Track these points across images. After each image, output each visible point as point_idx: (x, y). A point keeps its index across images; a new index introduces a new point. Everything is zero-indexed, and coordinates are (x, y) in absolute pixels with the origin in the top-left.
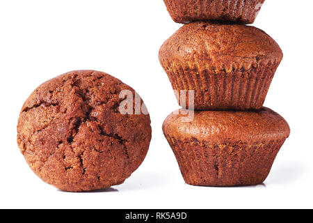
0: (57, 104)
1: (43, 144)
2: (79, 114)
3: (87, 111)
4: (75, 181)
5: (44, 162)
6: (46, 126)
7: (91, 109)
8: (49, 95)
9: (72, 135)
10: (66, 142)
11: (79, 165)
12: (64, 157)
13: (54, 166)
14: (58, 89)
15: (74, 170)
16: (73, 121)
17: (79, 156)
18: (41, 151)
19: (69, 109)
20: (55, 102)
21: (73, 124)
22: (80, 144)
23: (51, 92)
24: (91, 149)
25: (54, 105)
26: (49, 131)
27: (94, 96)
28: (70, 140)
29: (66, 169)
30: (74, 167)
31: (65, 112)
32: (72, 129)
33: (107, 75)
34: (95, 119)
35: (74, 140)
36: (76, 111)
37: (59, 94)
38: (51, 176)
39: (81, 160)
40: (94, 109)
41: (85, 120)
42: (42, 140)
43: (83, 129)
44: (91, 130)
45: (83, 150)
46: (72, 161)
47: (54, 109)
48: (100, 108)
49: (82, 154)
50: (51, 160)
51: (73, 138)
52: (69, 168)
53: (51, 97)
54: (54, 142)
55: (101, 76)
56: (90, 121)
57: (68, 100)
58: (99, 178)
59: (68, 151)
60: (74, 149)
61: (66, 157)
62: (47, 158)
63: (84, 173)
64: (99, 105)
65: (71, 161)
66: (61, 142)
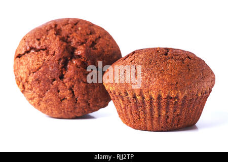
0: (46, 49)
1: (39, 83)
2: (66, 54)
3: (71, 51)
4: (70, 110)
5: (42, 97)
6: (40, 68)
7: (74, 49)
8: (37, 42)
9: (62, 72)
10: (59, 79)
11: (71, 96)
12: (59, 91)
13: (51, 100)
14: (44, 37)
15: (68, 101)
16: (62, 61)
17: (71, 89)
18: (38, 89)
19: (57, 51)
20: (44, 47)
21: (62, 64)
22: (70, 79)
23: (38, 40)
24: (79, 82)
25: (43, 50)
26: (43, 72)
27: (75, 39)
28: (62, 77)
29: (61, 101)
30: (68, 98)
31: (54, 55)
32: (62, 68)
33: (80, 20)
34: (79, 56)
35: (65, 77)
36: (63, 52)
37: (46, 41)
38: (49, 108)
39: (73, 92)
40: (76, 49)
41: (71, 58)
42: (37, 80)
43: (71, 67)
44: (77, 67)
45: (73, 84)
46: (66, 93)
47: (44, 53)
48: (81, 47)
49: (73, 87)
50: (48, 95)
51: (63, 75)
52: (64, 99)
53: (40, 44)
54: (48, 81)
55: (76, 23)
56: (75, 59)
57: (55, 46)
58: (89, 104)
59: (61, 87)
60: (66, 84)
61: (61, 91)
62: (44, 94)
63: (76, 102)
64: (80, 45)
65: (64, 94)
66: (54, 80)
